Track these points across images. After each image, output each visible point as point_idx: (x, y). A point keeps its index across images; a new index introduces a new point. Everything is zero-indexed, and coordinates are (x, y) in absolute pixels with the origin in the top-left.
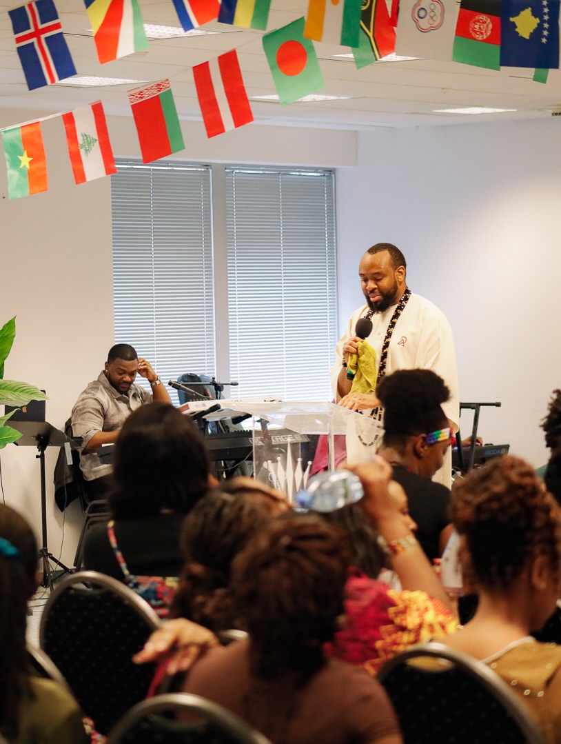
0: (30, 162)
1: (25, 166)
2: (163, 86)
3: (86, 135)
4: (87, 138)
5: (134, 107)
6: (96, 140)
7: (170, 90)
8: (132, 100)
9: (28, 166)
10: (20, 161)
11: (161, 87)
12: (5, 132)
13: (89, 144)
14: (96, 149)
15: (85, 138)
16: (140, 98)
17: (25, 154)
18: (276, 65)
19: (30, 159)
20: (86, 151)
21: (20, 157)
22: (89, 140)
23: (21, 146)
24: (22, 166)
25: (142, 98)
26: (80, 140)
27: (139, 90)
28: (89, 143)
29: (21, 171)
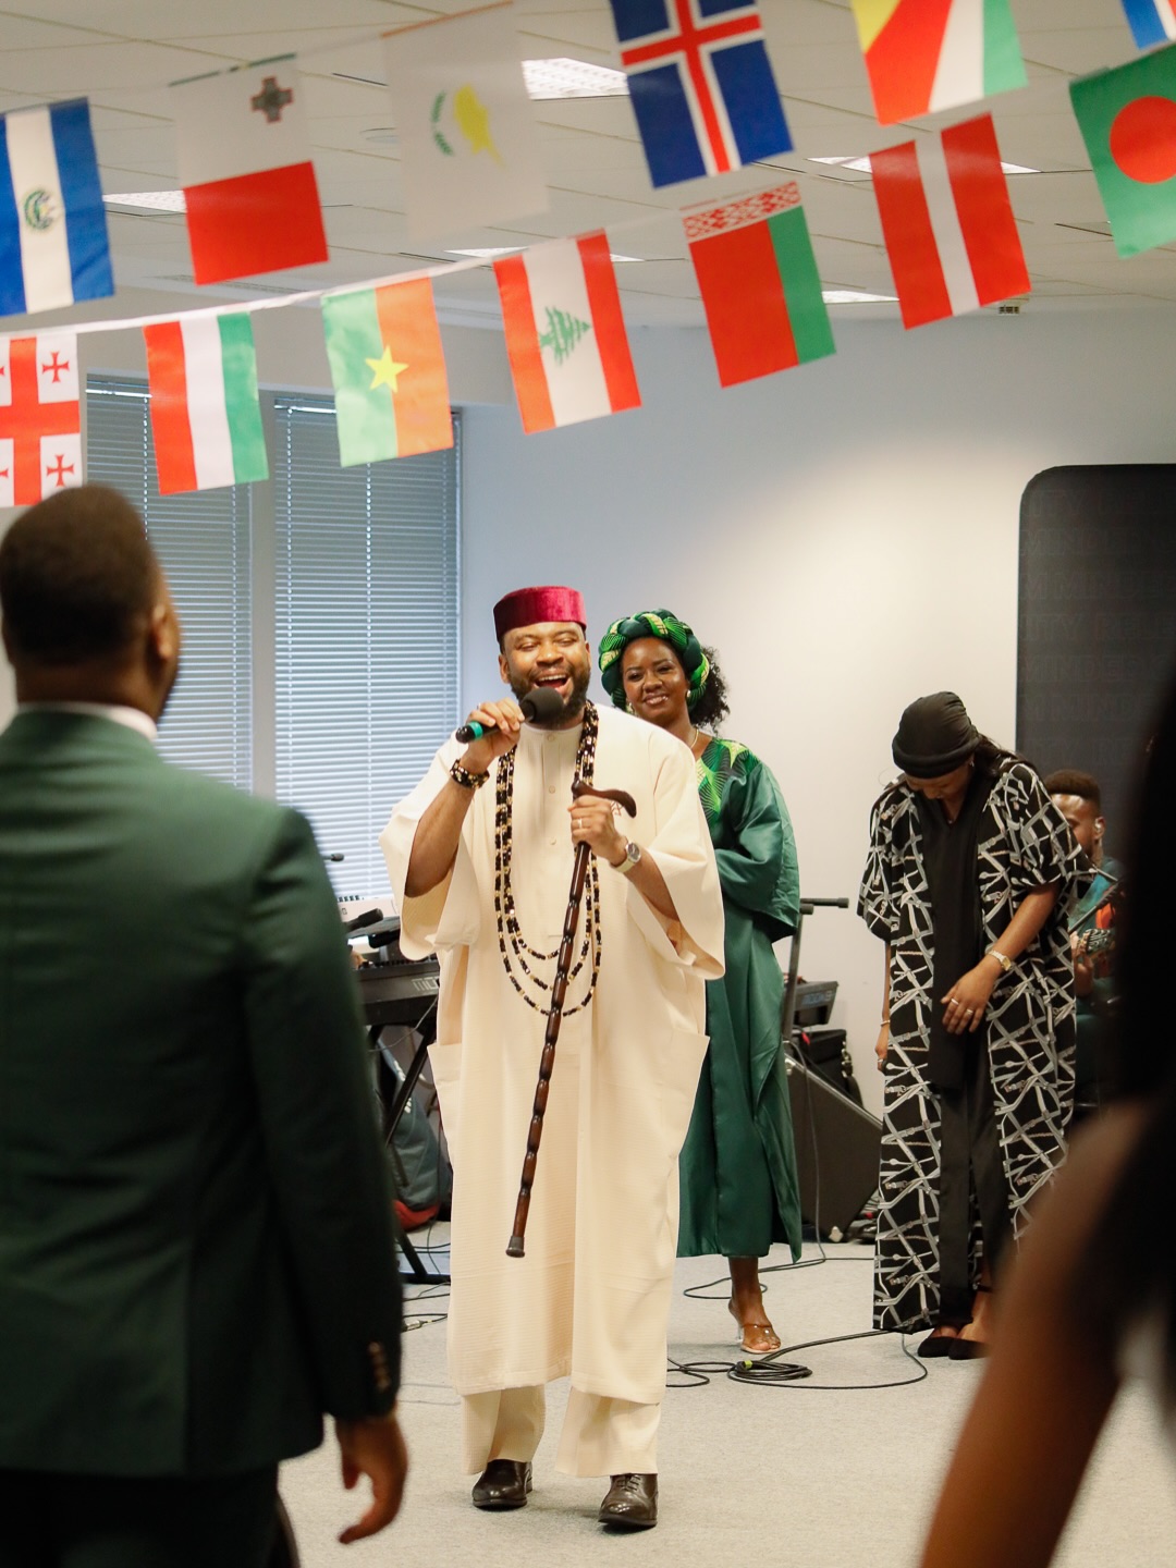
0: (400, 376)
1: (384, 384)
2: (780, 198)
3: (559, 314)
4: (561, 322)
5: (698, 250)
6: (586, 327)
7: (799, 211)
8: (693, 231)
9: (393, 385)
10: (372, 373)
11: (774, 201)
12: (330, 300)
13: (568, 334)
14: (587, 350)
15: (556, 319)
16: (715, 225)
17: (387, 354)
18: (1109, 155)
19: (402, 367)
20: (558, 350)
21: (371, 362)
22: (567, 324)
23: (375, 334)
24: (375, 384)
25: (720, 226)
26: (542, 325)
27: (712, 207)
28: (567, 331)
29: (374, 397)
